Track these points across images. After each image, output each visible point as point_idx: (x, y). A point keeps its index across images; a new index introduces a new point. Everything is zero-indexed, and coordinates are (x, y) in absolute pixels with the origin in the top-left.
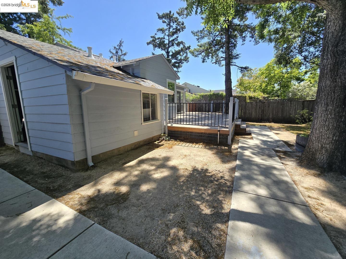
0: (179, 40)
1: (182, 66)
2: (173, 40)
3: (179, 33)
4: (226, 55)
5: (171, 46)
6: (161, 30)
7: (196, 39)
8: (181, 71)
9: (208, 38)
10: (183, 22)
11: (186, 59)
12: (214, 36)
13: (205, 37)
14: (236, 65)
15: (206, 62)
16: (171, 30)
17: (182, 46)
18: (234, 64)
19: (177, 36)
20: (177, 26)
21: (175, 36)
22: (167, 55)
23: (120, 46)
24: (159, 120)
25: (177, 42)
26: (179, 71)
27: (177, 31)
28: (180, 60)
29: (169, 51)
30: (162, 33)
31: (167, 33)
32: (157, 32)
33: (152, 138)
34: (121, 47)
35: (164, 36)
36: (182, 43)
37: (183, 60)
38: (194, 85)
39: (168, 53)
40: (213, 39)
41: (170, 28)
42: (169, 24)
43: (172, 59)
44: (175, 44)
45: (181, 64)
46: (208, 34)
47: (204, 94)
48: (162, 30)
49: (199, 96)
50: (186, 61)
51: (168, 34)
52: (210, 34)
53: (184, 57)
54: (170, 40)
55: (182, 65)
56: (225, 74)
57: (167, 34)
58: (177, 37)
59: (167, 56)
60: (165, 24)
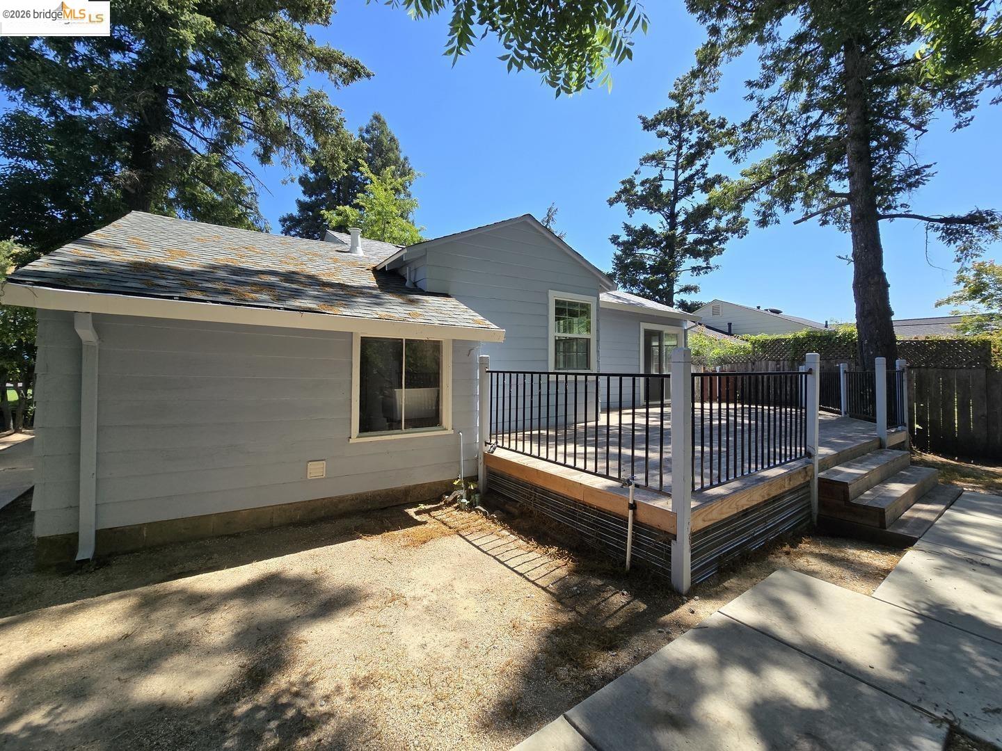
0: (711, 173)
1: (723, 249)
2: (691, 178)
3: (712, 154)
4: (852, 184)
5: (685, 195)
6: (653, 158)
7: (727, 152)
8: (717, 267)
9: (776, 140)
10: (724, 119)
11: (738, 228)
12: (804, 128)
13: (763, 141)
14: (910, 213)
15: (778, 222)
16: (684, 150)
17: (718, 190)
18: (901, 211)
19: (703, 162)
20: (701, 135)
21: (698, 165)
22: (668, 223)
23: (548, 221)
24: (445, 429)
25: (702, 181)
26: (710, 268)
27: (703, 148)
28: (712, 232)
29: (676, 211)
30: (657, 165)
31: (671, 161)
32: (642, 164)
33: (407, 491)
34: (550, 225)
35: (661, 171)
36: (718, 179)
37: (727, 231)
38: (759, 308)
39: (672, 217)
40: (798, 139)
41: (680, 147)
42: (678, 136)
43: (688, 234)
44: (698, 187)
45: (720, 244)
46: (778, 127)
47: (770, 338)
48: (657, 159)
49: (748, 345)
50: (737, 232)
51: (675, 163)
52: (784, 126)
53: (729, 220)
54: (681, 179)
55: (722, 246)
56: (854, 255)
57: (671, 164)
58: (705, 166)
59: (668, 227)
60: (665, 140)
